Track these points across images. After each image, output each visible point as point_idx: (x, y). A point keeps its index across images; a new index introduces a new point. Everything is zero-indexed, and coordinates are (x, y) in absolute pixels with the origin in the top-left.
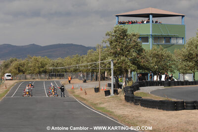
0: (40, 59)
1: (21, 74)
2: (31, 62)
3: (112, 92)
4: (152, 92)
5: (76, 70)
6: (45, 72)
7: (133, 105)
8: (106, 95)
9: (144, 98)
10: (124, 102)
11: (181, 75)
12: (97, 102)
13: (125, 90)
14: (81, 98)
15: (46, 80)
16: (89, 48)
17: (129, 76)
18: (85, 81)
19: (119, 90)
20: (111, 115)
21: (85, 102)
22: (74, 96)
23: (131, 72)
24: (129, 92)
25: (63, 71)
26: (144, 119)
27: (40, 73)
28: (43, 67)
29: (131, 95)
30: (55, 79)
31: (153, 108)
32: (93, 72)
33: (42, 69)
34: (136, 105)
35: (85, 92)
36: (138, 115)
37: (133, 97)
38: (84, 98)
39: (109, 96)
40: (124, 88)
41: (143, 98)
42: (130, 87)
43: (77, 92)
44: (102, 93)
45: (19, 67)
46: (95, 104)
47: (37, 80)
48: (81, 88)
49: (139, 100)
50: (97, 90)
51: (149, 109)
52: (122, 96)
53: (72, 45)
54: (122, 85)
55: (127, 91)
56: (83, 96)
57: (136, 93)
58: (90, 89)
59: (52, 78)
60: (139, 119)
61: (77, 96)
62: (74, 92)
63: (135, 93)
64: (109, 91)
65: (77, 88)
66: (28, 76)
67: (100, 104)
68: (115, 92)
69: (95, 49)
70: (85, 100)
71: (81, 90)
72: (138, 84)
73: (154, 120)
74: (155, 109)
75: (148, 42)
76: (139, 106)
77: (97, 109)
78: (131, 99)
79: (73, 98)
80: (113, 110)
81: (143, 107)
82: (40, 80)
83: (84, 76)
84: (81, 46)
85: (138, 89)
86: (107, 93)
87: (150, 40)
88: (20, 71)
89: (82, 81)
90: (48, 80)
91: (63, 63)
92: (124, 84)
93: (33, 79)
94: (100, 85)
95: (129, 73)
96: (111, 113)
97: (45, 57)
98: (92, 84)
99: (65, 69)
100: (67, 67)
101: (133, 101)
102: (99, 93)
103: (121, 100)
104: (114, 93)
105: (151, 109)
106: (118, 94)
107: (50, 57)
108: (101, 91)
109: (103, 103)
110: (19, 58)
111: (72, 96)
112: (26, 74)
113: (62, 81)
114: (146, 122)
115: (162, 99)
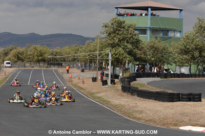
0: (39, 47)
1: (19, 62)
2: (30, 50)
3: (109, 82)
4: (149, 84)
5: (74, 60)
6: (44, 60)
7: (129, 95)
8: (103, 85)
9: (140, 88)
10: (121, 92)
11: (178, 67)
12: (95, 91)
13: (122, 80)
14: (78, 87)
16: (87, 39)
17: (126, 67)
18: (83, 71)
19: (116, 80)
20: (107, 104)
21: (82, 91)
22: (72, 85)
23: (129, 63)
24: (126, 82)
25: (62, 61)
26: (140, 109)
27: (38, 61)
28: (42, 56)
29: (127, 86)
30: (53, 68)
31: (149, 99)
32: (91, 62)
33: (40, 58)
34: (133, 95)
35: (83, 81)
36: (134, 105)
37: (130, 88)
38: (82, 87)
39: (106, 86)
40: (121, 79)
42: (127, 78)
43: (75, 81)
45: (18, 55)
46: (92, 94)
47: (36, 68)
48: (79, 77)
49: (136, 91)
50: (94, 80)
51: (145, 99)
52: (119, 86)
53: (71, 35)
54: (119, 76)
55: (124, 81)
56: (81, 85)
57: (133, 84)
58: (88, 78)
59: (50, 67)
60: (135, 109)
61: (75, 85)
62: (72, 81)
63: (131, 83)
64: (107, 81)
65: (75, 78)
66: (27, 65)
67: (97, 93)
68: (113, 82)
69: (93, 39)
70: (83, 89)
71: (79, 79)
72: (134, 75)
73: (150, 110)
74: (151, 100)
75: (146, 34)
76: (136, 97)
77: (94, 98)
78: (128, 89)
79: (71, 87)
80: (109, 100)
81: (139, 98)
82: (39, 68)
83: (82, 65)
84: (80, 36)
85: (135, 80)
86: (105, 83)
87: (148, 32)
88: (19, 59)
89: (80, 71)
90: (48, 69)
91: (62, 52)
92: (121, 75)
93: (32, 67)
94: (97, 74)
95: (127, 64)
96: (107, 103)
97: (45, 46)
98: (90, 74)
99: (64, 59)
100: (65, 56)
101: (129, 91)
102: (95, 83)
103: (117, 90)
104: (111, 83)
105: (147, 100)
106: (115, 84)
107: (49, 46)
108: (98, 81)
109: (100, 93)
110: (18, 46)
111: (69, 84)
112: (25, 62)
113: (61, 70)
114: (142, 112)
115: (158, 90)
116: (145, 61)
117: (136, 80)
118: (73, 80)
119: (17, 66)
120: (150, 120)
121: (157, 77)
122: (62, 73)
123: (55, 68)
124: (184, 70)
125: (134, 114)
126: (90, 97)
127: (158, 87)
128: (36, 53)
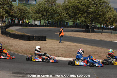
7: (5, 36)
11: (33, 21)
13: (1, 28)
17: (4, 20)
23: (5, 18)
24: (3, 29)
26: (11, 44)
29: (4, 31)
31: (16, 39)
34: (7, 36)
36: (8, 42)
41: (11, 33)
42: (4, 26)
49: (9, 34)
51: (14, 39)
57: (7, 30)
60: (9, 44)
72: (8, 25)
73: (16, 45)
75: (16, 1)
76: (9, 37)
81: (11, 38)
101: (5, 34)
105: (15, 39)
114: (12, 46)
115: (22, 34)
116: (15, 17)
117: (9, 28)
120: (17, 51)
121: (22, 26)
124: (37, 23)
125: (8, 47)
127: (22, 32)
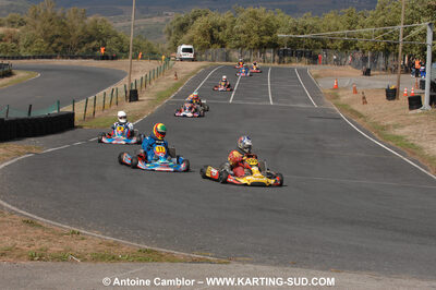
1: (215, 49)
2: (240, 19)
3: (426, 100)
5: (346, 46)
6: (274, 45)
8: (411, 108)
12: (389, 122)
14: (352, 111)
15: (276, 64)
18: (367, 73)
21: (359, 121)
22: (336, 105)
25: (317, 47)
27: (262, 47)
28: (271, 34)
30: (297, 65)
32: (387, 53)
33: (266, 39)
35: (364, 98)
38: (360, 110)
39: (419, 111)
43: (345, 96)
44: (403, 101)
45: (211, 31)
46: (383, 128)
48: (355, 89)
50: (392, 94)
56: (358, 107)
58: (378, 90)
59: (290, 62)
61: (344, 107)
62: (337, 97)
64: (419, 98)
65: (346, 88)
66: (235, 54)
67: (395, 126)
68: (434, 101)
70: (360, 115)
71: (356, 92)
77: (385, 139)
79: (334, 111)
80: (421, 144)
82: (261, 64)
83: (365, 59)
86: (415, 103)
88: (214, 40)
89: (360, 72)
90: (281, 65)
94: (398, 83)
97: (277, 10)
98: (382, 81)
99: (323, 42)
100: (325, 34)
102: (396, 101)
104: (431, 104)
108: (401, 97)
109: (403, 127)
110: (213, 9)
111: (331, 105)
112: (228, 48)
113: (313, 70)
118: (340, 93)
119: (210, 57)
122: (317, 77)
123: (300, 65)
126: (376, 135)
128: (255, 28)
